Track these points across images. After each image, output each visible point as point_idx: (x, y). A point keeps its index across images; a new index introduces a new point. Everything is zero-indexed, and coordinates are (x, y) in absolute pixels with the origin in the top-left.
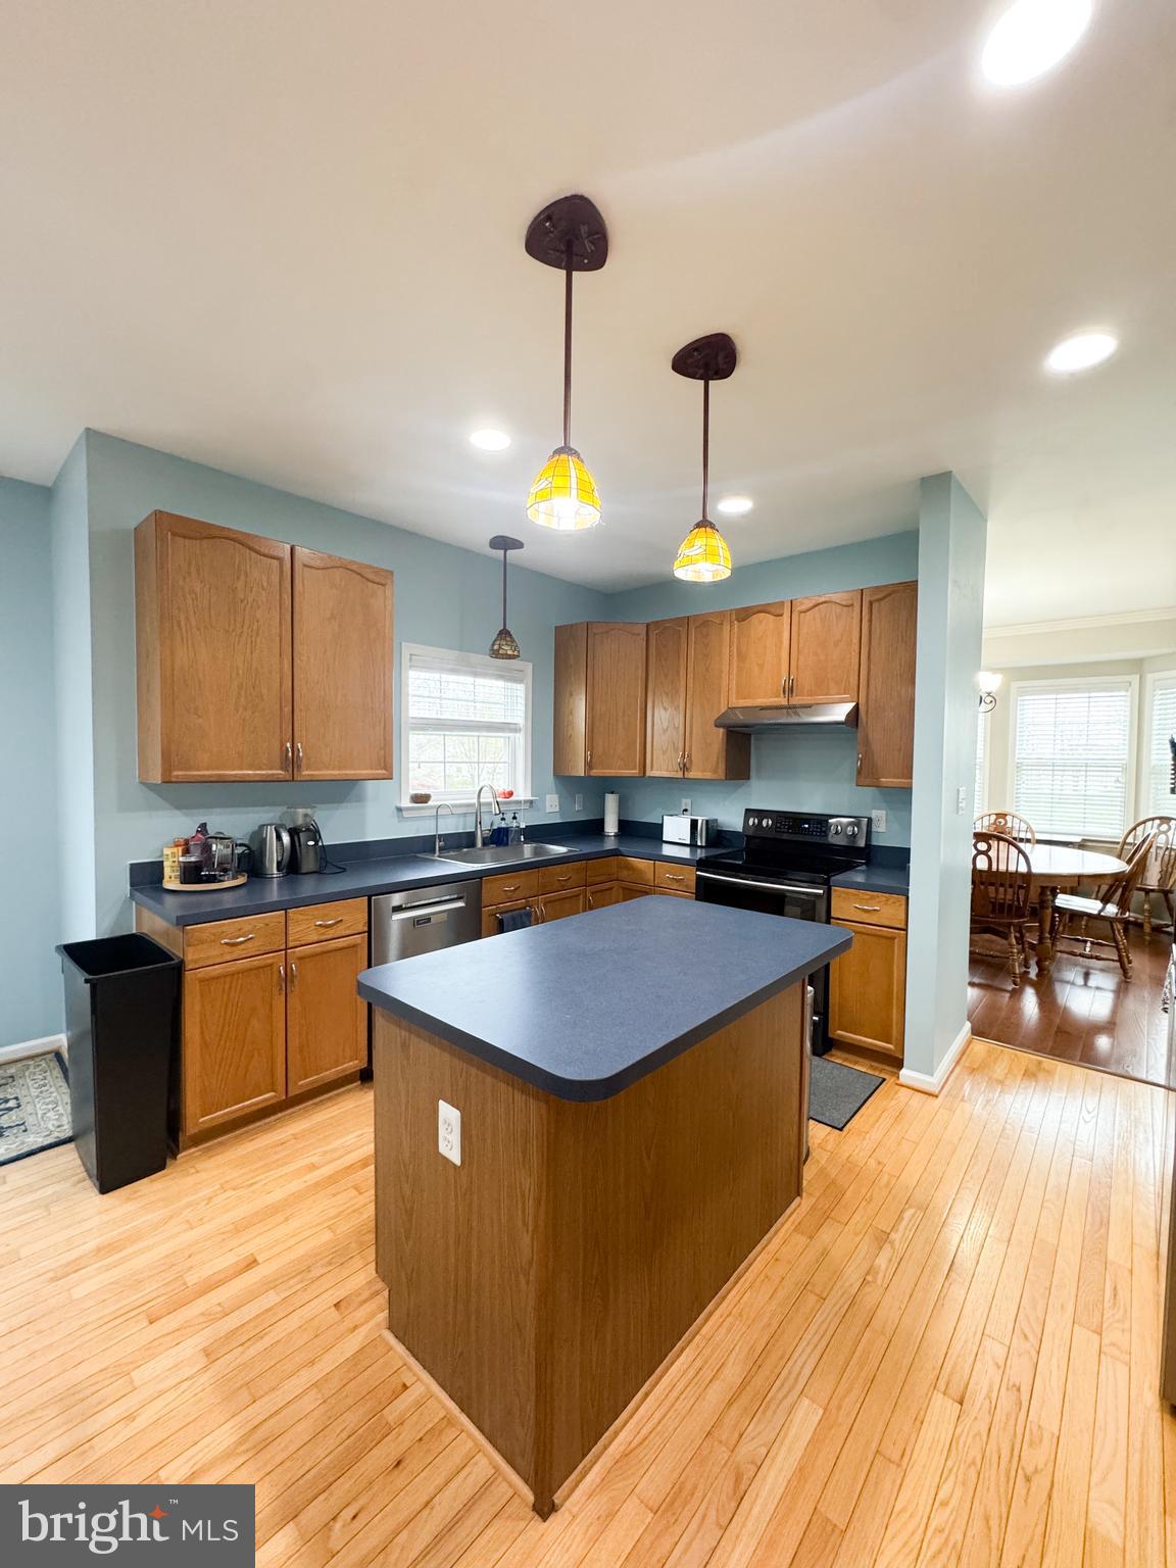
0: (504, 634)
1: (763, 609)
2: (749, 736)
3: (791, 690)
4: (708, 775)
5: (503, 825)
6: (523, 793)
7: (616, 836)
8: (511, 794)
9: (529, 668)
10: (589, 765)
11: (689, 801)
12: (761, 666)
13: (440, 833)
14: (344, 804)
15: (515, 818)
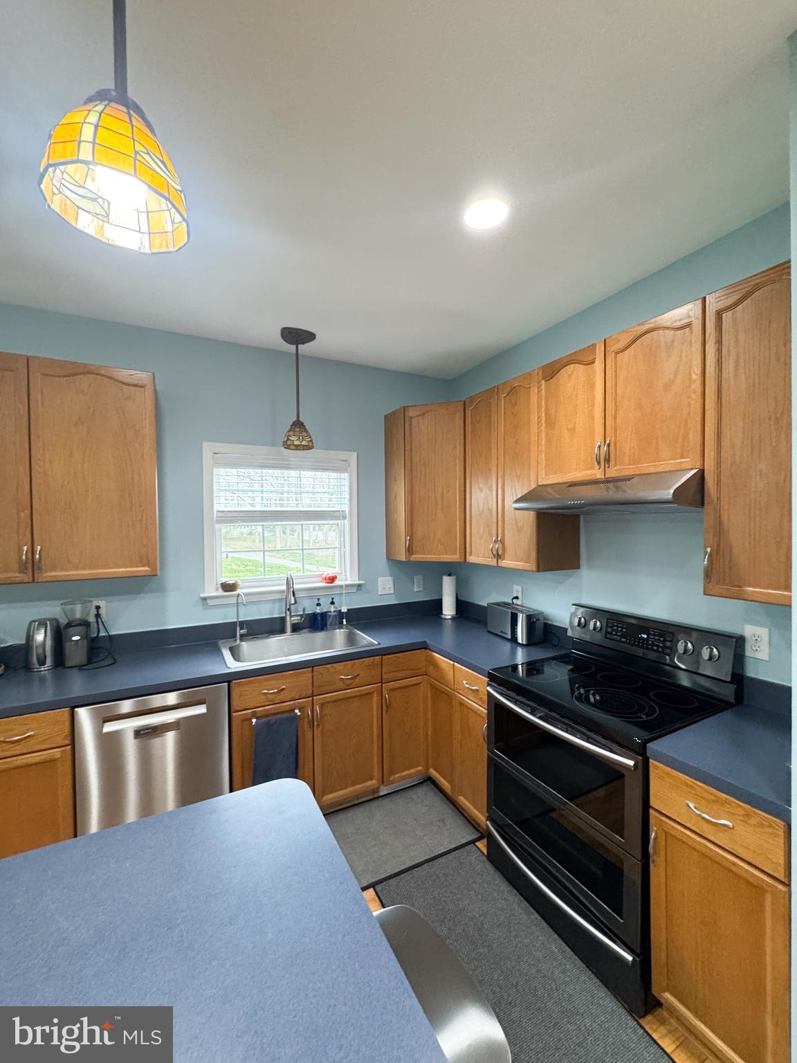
0: (298, 425)
1: (572, 360)
2: (577, 517)
3: (607, 460)
4: (520, 565)
5: (318, 610)
6: (348, 577)
7: (453, 618)
8: (332, 579)
9: (353, 457)
10: (410, 550)
11: (519, 588)
12: (572, 431)
13: (240, 620)
14: (142, 595)
15: (332, 603)
